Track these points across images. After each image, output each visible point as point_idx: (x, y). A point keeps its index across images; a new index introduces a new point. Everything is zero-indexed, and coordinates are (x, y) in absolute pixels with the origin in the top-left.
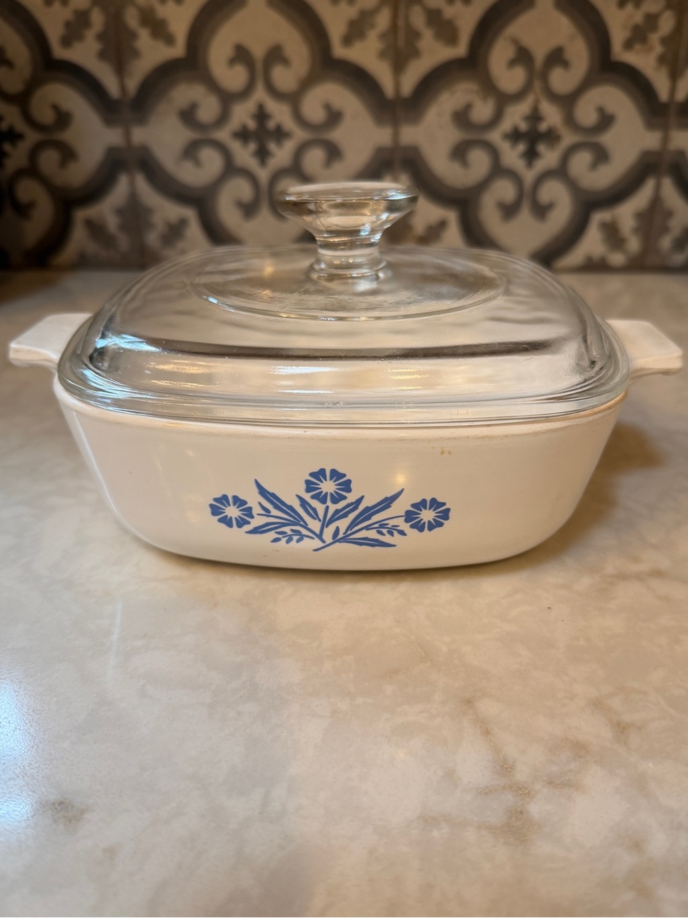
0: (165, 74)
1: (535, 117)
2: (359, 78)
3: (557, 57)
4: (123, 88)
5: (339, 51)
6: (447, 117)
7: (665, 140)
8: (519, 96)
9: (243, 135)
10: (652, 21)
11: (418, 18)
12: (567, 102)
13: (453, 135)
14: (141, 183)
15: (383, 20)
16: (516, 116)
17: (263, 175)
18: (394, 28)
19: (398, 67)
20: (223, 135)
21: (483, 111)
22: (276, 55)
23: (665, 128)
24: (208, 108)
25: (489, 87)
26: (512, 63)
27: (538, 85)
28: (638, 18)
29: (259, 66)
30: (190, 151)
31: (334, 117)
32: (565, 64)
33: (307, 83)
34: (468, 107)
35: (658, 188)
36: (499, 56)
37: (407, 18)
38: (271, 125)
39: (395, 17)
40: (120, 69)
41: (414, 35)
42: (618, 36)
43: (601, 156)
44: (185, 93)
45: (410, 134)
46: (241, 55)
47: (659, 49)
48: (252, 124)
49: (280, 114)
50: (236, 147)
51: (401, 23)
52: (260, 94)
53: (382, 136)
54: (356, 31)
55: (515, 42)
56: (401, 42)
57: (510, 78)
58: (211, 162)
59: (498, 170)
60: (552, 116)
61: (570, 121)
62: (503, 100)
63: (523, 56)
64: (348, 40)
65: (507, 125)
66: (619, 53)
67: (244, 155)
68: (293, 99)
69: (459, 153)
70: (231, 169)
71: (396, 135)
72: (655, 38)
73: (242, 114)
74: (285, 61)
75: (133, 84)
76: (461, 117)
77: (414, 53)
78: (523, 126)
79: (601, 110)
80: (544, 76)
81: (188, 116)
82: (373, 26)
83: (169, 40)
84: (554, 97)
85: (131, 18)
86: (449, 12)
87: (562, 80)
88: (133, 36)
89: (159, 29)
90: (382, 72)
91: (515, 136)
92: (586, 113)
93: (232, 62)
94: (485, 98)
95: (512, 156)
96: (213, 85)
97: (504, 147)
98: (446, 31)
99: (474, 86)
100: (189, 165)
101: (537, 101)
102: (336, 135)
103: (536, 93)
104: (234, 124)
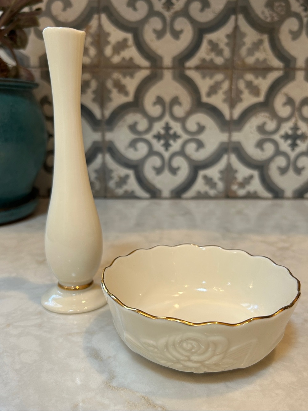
0: (123, 109)
1: (296, 128)
2: (214, 112)
4: (103, 115)
5: (205, 99)
6: (254, 129)
8: (288, 119)
9: (158, 137)
11: (242, 85)
13: (257, 137)
14: (108, 158)
15: (226, 86)
16: (286, 128)
17: (167, 155)
18: (230, 89)
19: (232, 106)
20: (149, 137)
21: (271, 125)
22: (175, 101)
24: (143, 125)
25: (274, 115)
26: (285, 104)
27: (297, 114)
29: (167, 106)
30: (133, 144)
31: (201, 129)
33: (189, 113)
34: (264, 124)
36: (279, 101)
37: (237, 85)
38: (172, 132)
39: (231, 84)
40: (102, 106)
41: (239, 92)
44: (131, 118)
45: (237, 136)
46: (159, 101)
48: (162, 132)
49: (176, 127)
50: (154, 142)
51: (233, 87)
52: (167, 118)
53: (224, 137)
54: (213, 90)
55: (286, 95)
56: (233, 95)
57: (284, 111)
58: (143, 149)
59: (278, 152)
60: (304, 127)
62: (281, 121)
63: (290, 101)
64: (209, 94)
65: (282, 132)
67: (158, 146)
68: (183, 121)
69: (260, 145)
70: (152, 152)
71: (230, 137)
73: (158, 127)
74: (180, 104)
75: (107, 113)
76: (261, 129)
77: (240, 100)
78: (290, 132)
80: (300, 109)
81: (133, 128)
82: (221, 88)
83: (126, 94)
84: (304, 119)
85: (109, 84)
86: (256, 82)
88: (109, 92)
89: (122, 89)
90: (225, 109)
91: (286, 137)
93: (155, 104)
94: (272, 120)
95: (285, 146)
96: (145, 114)
97: (281, 142)
98: (255, 91)
99: (267, 114)
100: (131, 150)
101: (296, 121)
102: (202, 137)
103: (296, 118)
104: (154, 131)
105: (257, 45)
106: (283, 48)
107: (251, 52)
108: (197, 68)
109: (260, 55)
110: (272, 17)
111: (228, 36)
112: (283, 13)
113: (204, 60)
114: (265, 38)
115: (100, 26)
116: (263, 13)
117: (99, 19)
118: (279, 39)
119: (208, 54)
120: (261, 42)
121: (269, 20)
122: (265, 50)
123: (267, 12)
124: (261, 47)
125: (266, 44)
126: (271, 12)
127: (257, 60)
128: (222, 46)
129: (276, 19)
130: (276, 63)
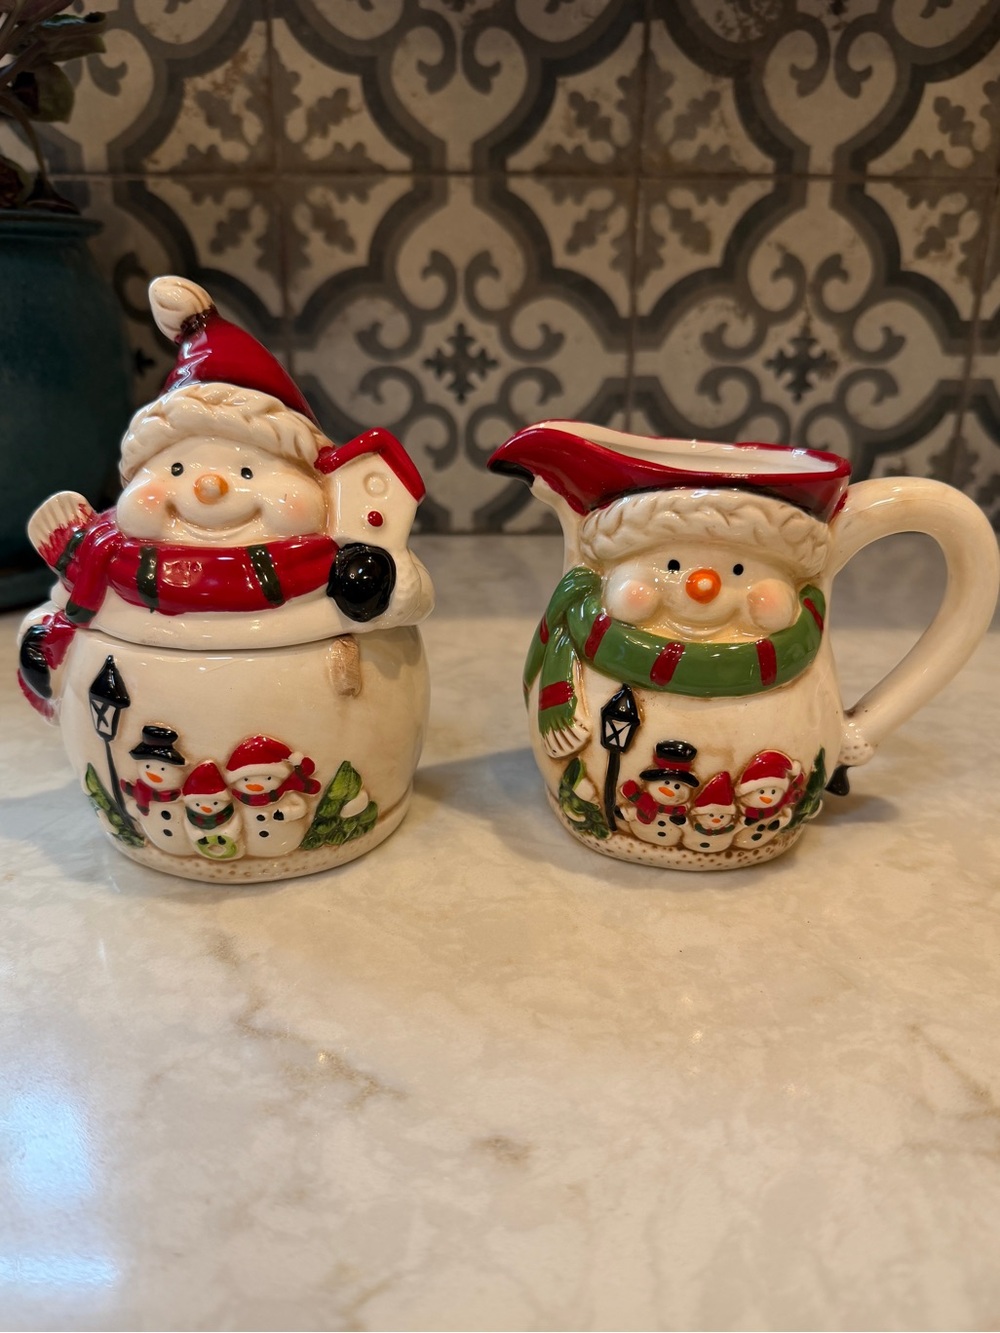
0: (340, 288)
1: (806, 339)
2: (586, 293)
3: (833, 267)
4: (286, 303)
5: (561, 259)
6: (695, 340)
7: (968, 367)
8: (786, 314)
9: (437, 363)
10: (951, 222)
11: (661, 220)
12: (847, 321)
13: (703, 362)
15: (618, 221)
16: (781, 339)
17: (461, 414)
18: (631, 230)
19: (636, 279)
20: (412, 363)
21: (740, 332)
22: (483, 264)
23: (968, 353)
24: (395, 330)
25: (748, 303)
26: (777, 274)
27: (809, 300)
28: (934, 219)
29: (461, 277)
30: (370, 384)
31: (553, 341)
32: (844, 275)
33: (520, 299)
34: (723, 327)
35: (959, 425)
36: (762, 265)
37: (647, 219)
38: (473, 350)
39: (632, 218)
40: (284, 280)
41: (655, 240)
42: (909, 242)
43: (888, 387)
44: (366, 310)
45: (648, 362)
46: (438, 263)
47: (959, 257)
48: (449, 350)
49: (485, 337)
50: (427, 377)
51: (639, 225)
52: (461, 312)
53: (613, 365)
54: (584, 234)
55: (781, 247)
56: (639, 249)
57: (774, 293)
58: (397, 396)
59: (758, 405)
60: (827, 338)
61: (849, 344)
62: (766, 319)
63: (791, 265)
64: (573, 247)
65: (769, 350)
66: (911, 262)
67: (438, 389)
68: (503, 319)
69: (710, 385)
70: (421, 407)
71: (630, 363)
72: (954, 244)
73: (437, 337)
74: (495, 273)
75: (299, 299)
76: (713, 341)
77: (659, 263)
78: (791, 351)
79: (887, 330)
80: (817, 290)
81: (368, 339)
82: (605, 229)
83: (349, 245)
84: (828, 315)
85: (302, 219)
86: (700, 212)
87: (839, 295)
88: (303, 239)
89: (336, 232)
90: (616, 286)
91: (780, 363)
92: (869, 335)
93: (427, 272)
94: (743, 317)
95: (776, 388)
96: (401, 301)
97: (767, 376)
98: (696, 235)
99: (730, 302)
100: (367, 400)
101: (808, 319)
102: (555, 364)
103: (807, 310)
104: (427, 349)
105: (704, 108)
106: (773, 115)
107: (686, 127)
108: (540, 172)
109: (710, 137)
110: (745, 31)
111: (622, 82)
112: (773, 17)
113: (557, 150)
114: (726, 87)
115: (271, 53)
116: (719, 16)
117: (269, 34)
118: (763, 92)
119: (570, 134)
120: (713, 99)
121: (735, 37)
122: (723, 122)
123: (731, 16)
124: (715, 114)
125: (728, 106)
126: (742, 15)
127: (704, 149)
128: (607, 109)
129: (755, 33)
130: (754, 158)
